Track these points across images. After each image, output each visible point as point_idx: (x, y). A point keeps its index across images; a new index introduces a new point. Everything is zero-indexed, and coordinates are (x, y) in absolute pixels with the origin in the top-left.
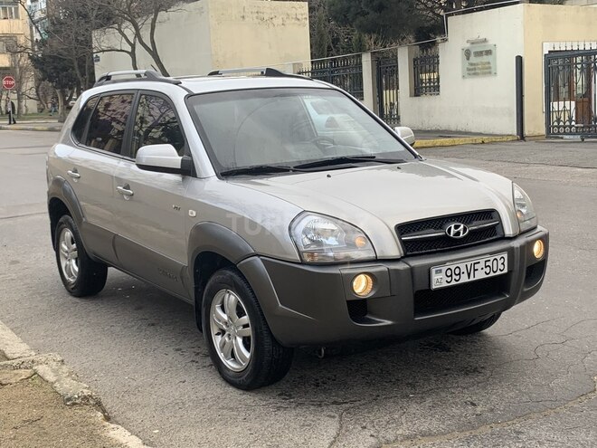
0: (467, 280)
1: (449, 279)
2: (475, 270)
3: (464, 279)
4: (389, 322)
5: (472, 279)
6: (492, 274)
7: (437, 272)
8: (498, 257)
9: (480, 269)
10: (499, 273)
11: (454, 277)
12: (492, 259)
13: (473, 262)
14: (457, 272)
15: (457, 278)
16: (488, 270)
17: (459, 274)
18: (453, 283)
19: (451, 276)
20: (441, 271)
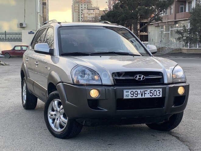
0: (141, 97)
1: (132, 96)
2: (145, 94)
3: (139, 96)
4: (106, 110)
5: (143, 97)
6: (153, 96)
7: (126, 92)
8: (157, 90)
9: (147, 94)
10: (157, 96)
11: (134, 95)
12: (154, 90)
13: (144, 90)
14: (136, 93)
15: (136, 95)
16: (151, 94)
17: (137, 94)
18: (134, 97)
19: (133, 94)
20: (128, 92)
